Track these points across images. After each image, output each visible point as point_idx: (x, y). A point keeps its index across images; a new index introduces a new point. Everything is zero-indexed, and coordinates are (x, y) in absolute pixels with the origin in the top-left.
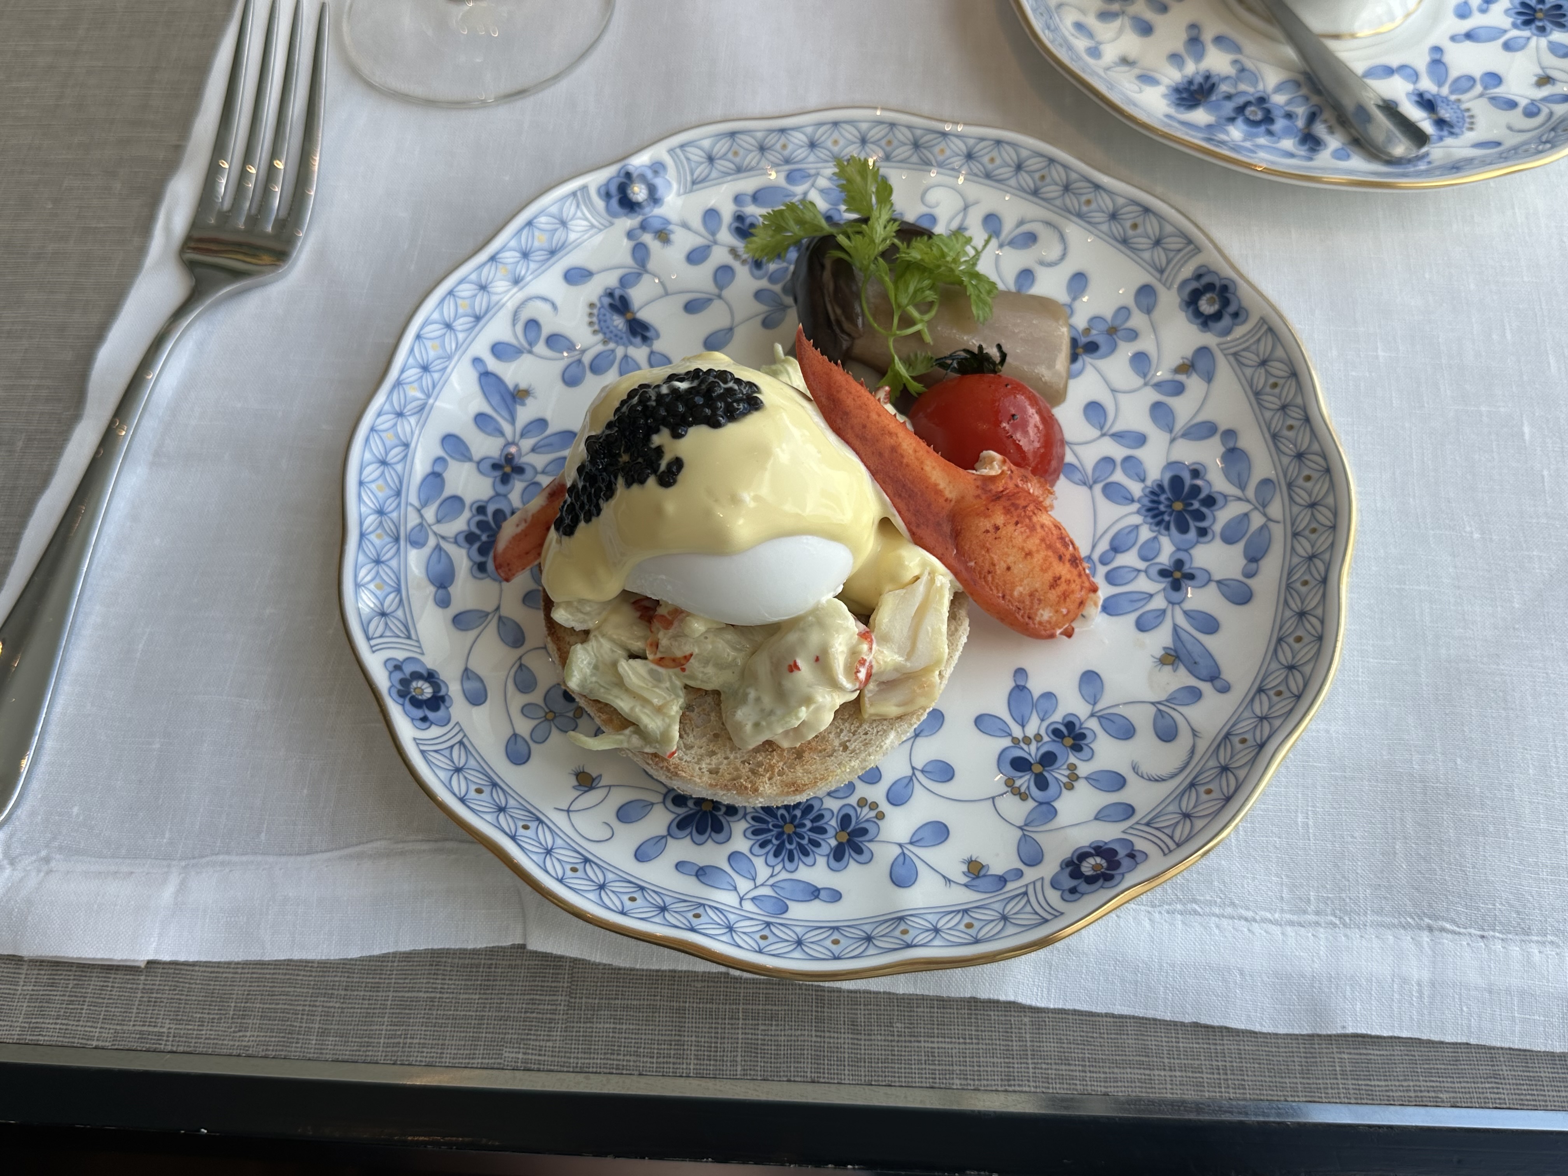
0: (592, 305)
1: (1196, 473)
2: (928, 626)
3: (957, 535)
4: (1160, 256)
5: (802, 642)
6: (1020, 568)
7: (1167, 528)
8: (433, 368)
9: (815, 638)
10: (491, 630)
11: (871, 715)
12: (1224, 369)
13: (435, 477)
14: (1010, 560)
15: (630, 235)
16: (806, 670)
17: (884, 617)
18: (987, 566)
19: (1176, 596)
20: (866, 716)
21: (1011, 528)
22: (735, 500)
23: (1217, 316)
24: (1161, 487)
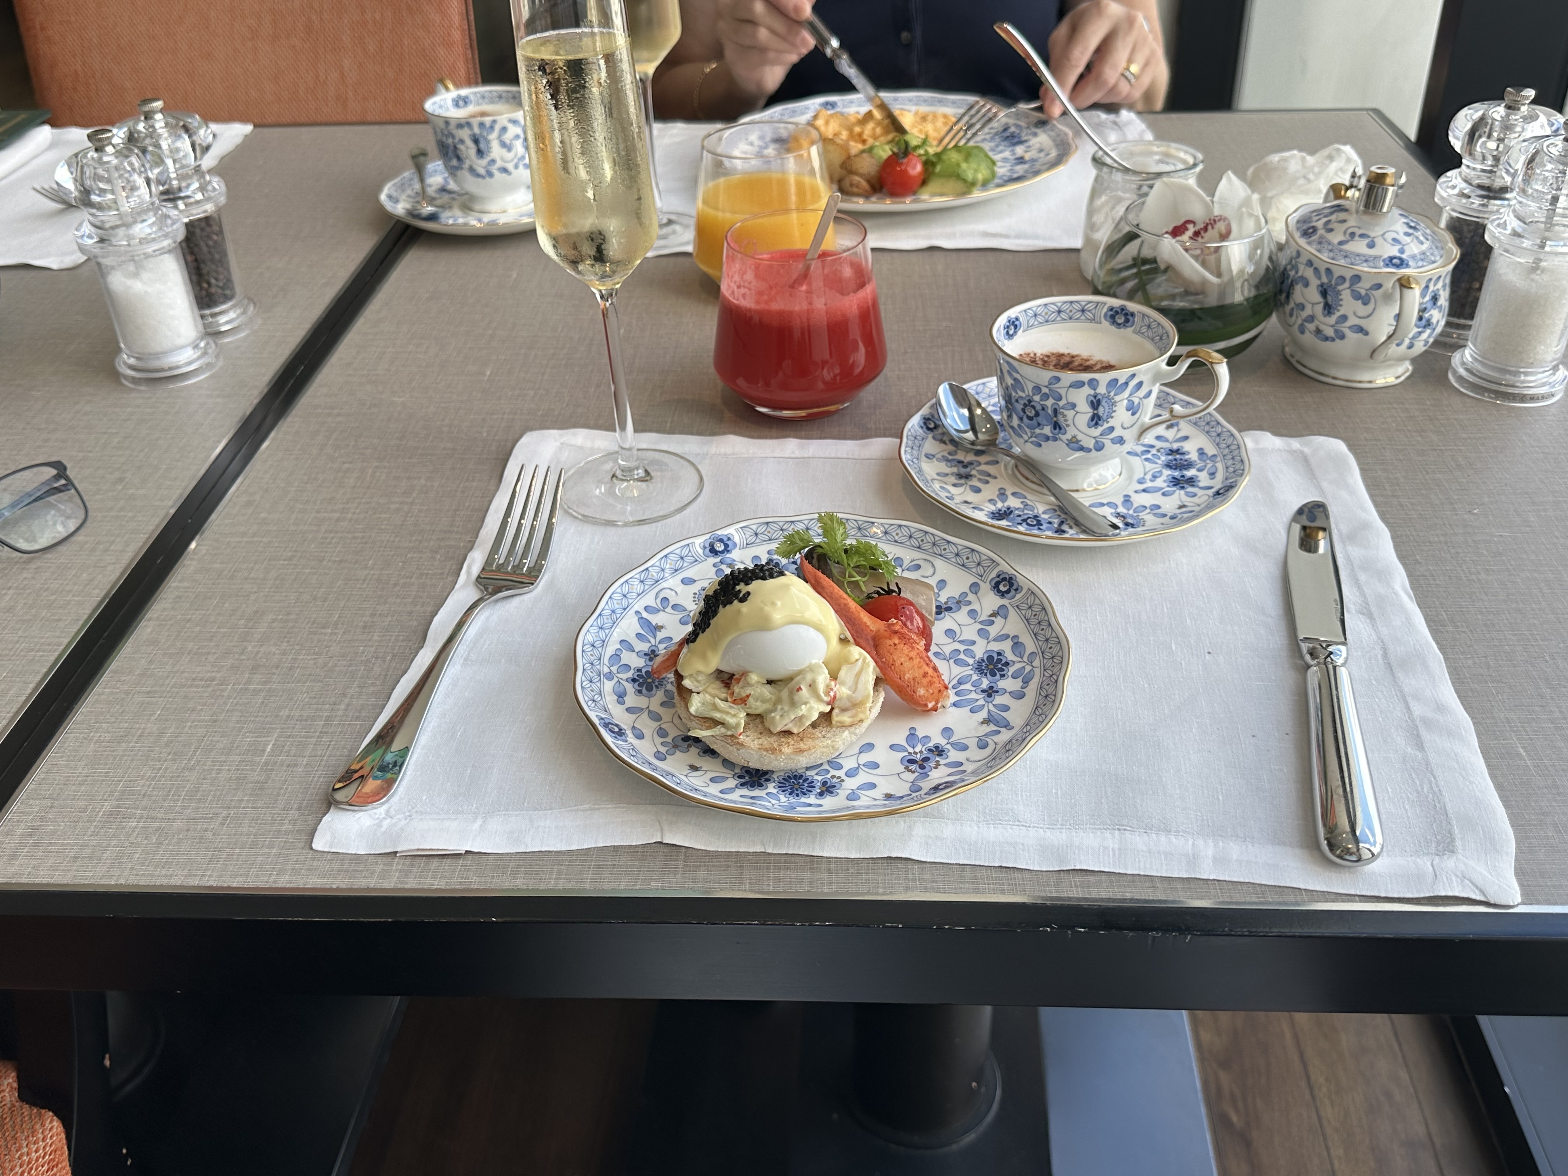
0: (695, 594)
1: (999, 654)
2: (863, 678)
3: (876, 647)
4: (980, 570)
5: (804, 679)
6: (907, 664)
7: (986, 675)
8: (617, 611)
9: (809, 677)
10: (645, 715)
11: (837, 722)
12: (1012, 612)
13: (616, 656)
14: (902, 660)
15: (714, 565)
16: (805, 692)
17: (842, 674)
18: (891, 662)
19: (989, 699)
20: (834, 722)
21: (902, 645)
22: (773, 604)
23: (1008, 592)
24: (983, 660)
